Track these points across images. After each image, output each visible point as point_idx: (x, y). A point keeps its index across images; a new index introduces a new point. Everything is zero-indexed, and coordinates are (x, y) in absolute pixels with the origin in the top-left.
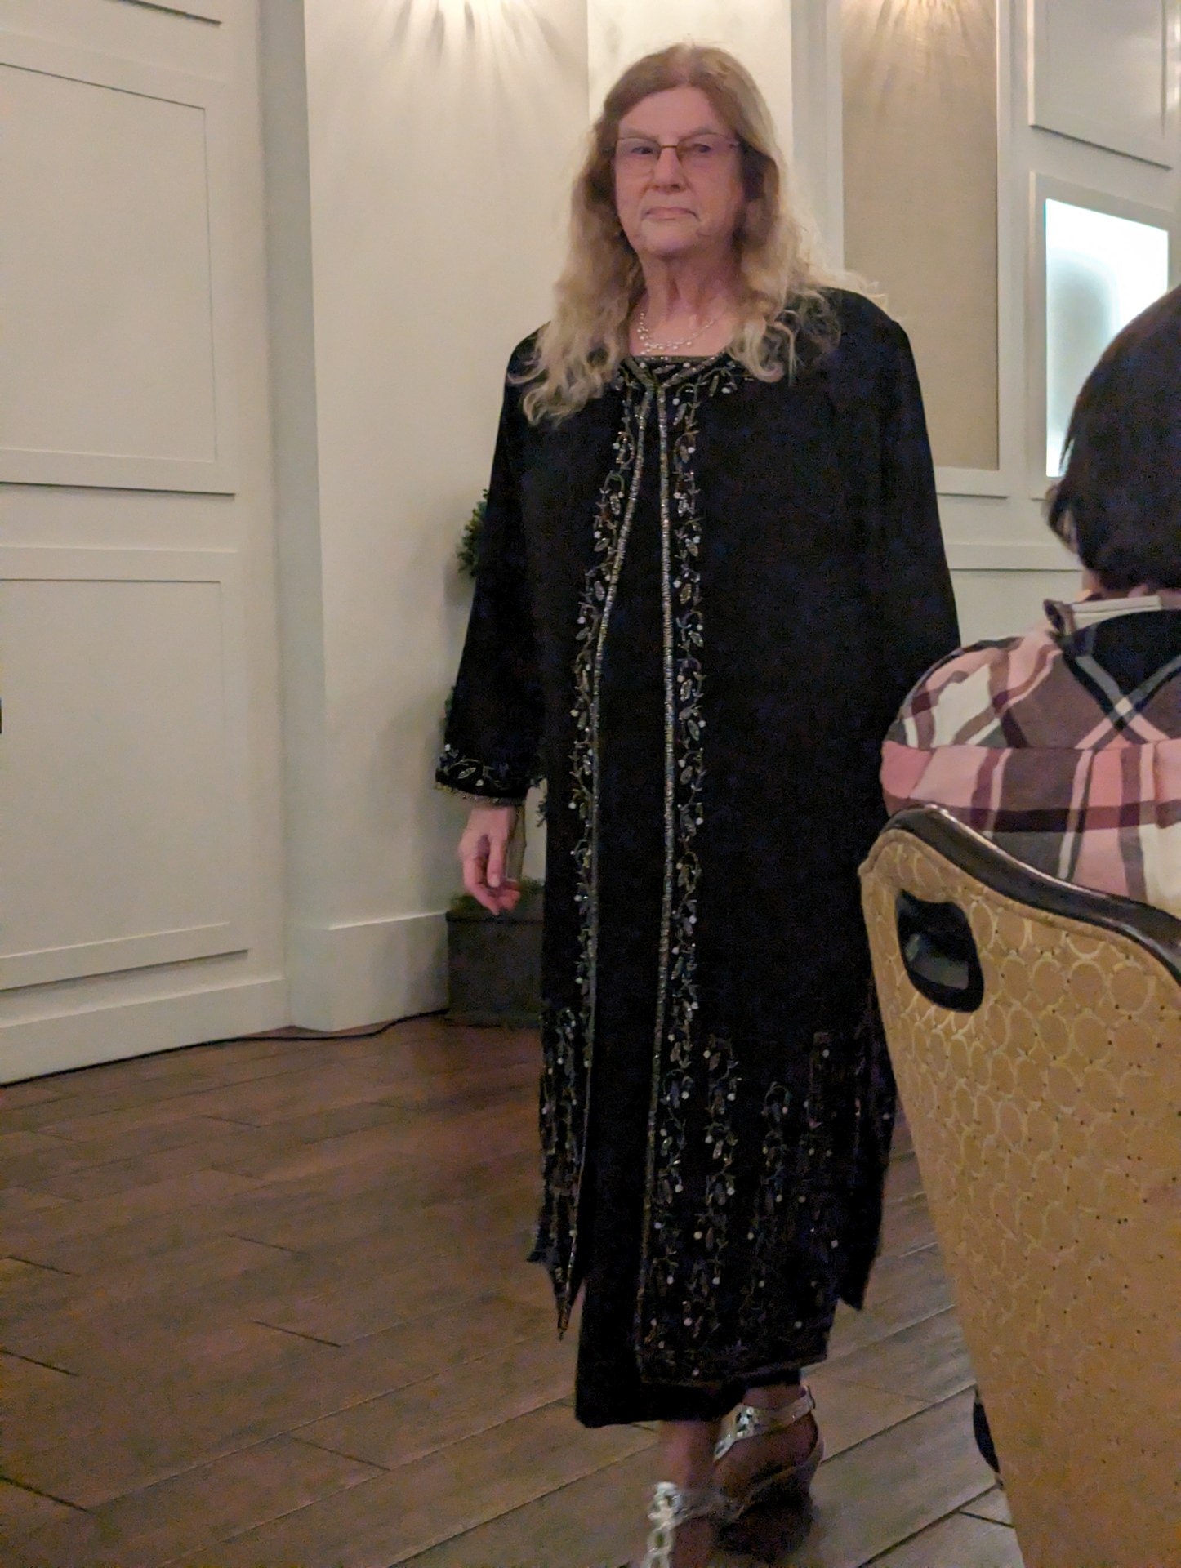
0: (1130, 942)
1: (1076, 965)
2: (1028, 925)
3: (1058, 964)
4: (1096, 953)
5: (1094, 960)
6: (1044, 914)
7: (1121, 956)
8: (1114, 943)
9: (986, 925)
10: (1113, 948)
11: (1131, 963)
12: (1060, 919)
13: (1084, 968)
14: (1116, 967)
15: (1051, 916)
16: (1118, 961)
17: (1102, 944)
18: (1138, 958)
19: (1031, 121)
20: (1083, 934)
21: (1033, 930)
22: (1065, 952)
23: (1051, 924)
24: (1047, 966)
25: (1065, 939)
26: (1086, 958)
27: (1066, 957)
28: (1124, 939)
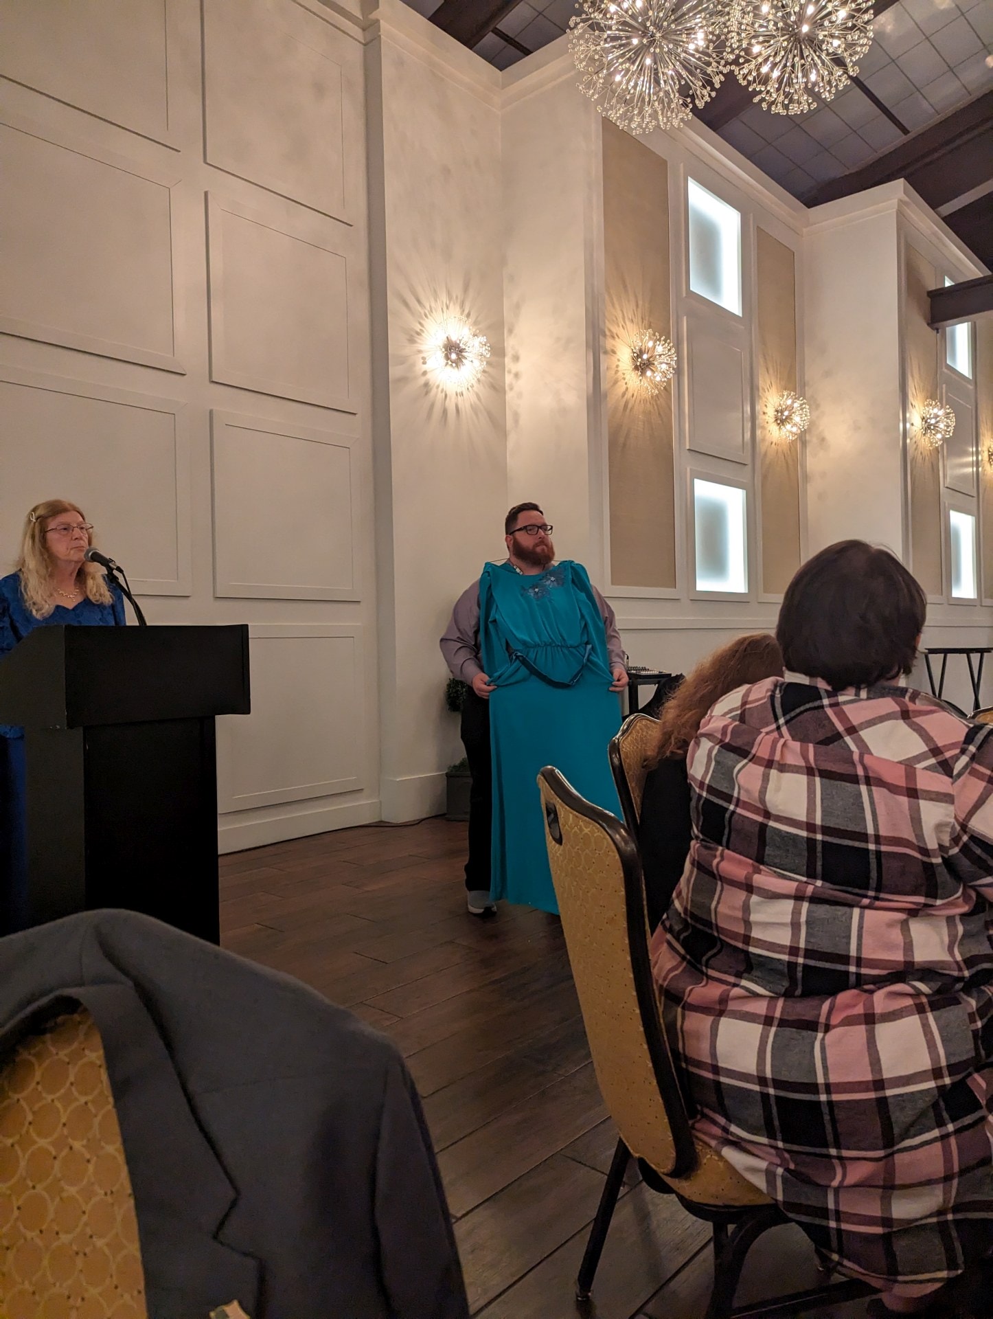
0: (599, 826)
1: (583, 833)
2: (571, 815)
3: (579, 832)
4: (589, 829)
5: (589, 831)
6: (575, 812)
7: (596, 831)
8: (595, 826)
9: (561, 815)
10: (594, 828)
11: (599, 834)
12: (580, 815)
13: (586, 834)
14: (595, 835)
15: (577, 814)
16: (595, 833)
17: (591, 826)
18: (601, 833)
19: (688, 448)
20: (585, 820)
21: (573, 818)
22: (581, 826)
23: (577, 817)
24: (575, 832)
25: (581, 823)
26: (586, 831)
27: (581, 830)
28: (597, 824)
